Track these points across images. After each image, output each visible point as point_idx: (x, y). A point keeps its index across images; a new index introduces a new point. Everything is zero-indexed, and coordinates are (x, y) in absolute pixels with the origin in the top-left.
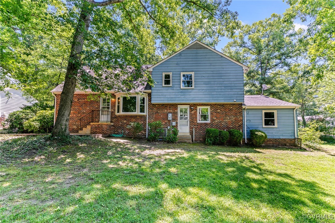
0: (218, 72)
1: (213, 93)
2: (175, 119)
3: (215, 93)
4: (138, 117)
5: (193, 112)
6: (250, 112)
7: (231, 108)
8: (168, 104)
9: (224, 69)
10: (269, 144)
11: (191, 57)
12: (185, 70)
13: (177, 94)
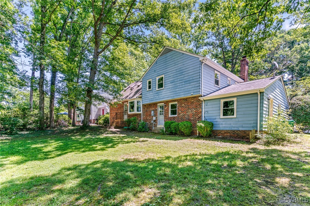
0: (180, 69)
1: (176, 90)
2: (155, 115)
3: (178, 89)
4: (138, 115)
5: (166, 108)
6: (209, 103)
7: (193, 101)
8: (152, 104)
9: (185, 65)
10: (227, 136)
11: (162, 62)
12: (158, 75)
13: (154, 95)
